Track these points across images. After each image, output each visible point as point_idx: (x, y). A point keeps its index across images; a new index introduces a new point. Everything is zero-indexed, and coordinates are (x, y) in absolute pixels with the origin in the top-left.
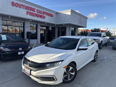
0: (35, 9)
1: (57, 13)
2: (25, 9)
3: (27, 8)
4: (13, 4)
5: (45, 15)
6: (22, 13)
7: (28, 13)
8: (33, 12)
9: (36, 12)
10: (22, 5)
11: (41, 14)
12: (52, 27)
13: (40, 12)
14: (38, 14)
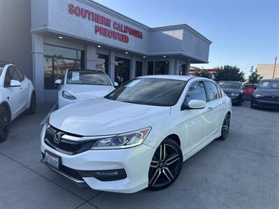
1: (151, 30)
2: (93, 20)
3: (96, 18)
4: (73, 10)
5: (127, 34)
6: (86, 29)
7: (97, 30)
8: (108, 28)
9: (111, 28)
10: (88, 11)
11: (121, 33)
12: (137, 62)
13: (119, 27)
14: (116, 31)
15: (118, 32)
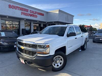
0: (28, 10)
3: (21, 9)
4: (10, 6)
5: (37, 14)
6: (18, 14)
7: (22, 13)
8: (27, 12)
9: (29, 13)
10: (17, 7)
12: (43, 24)
13: (33, 12)
14: (31, 13)
15: (32, 14)
